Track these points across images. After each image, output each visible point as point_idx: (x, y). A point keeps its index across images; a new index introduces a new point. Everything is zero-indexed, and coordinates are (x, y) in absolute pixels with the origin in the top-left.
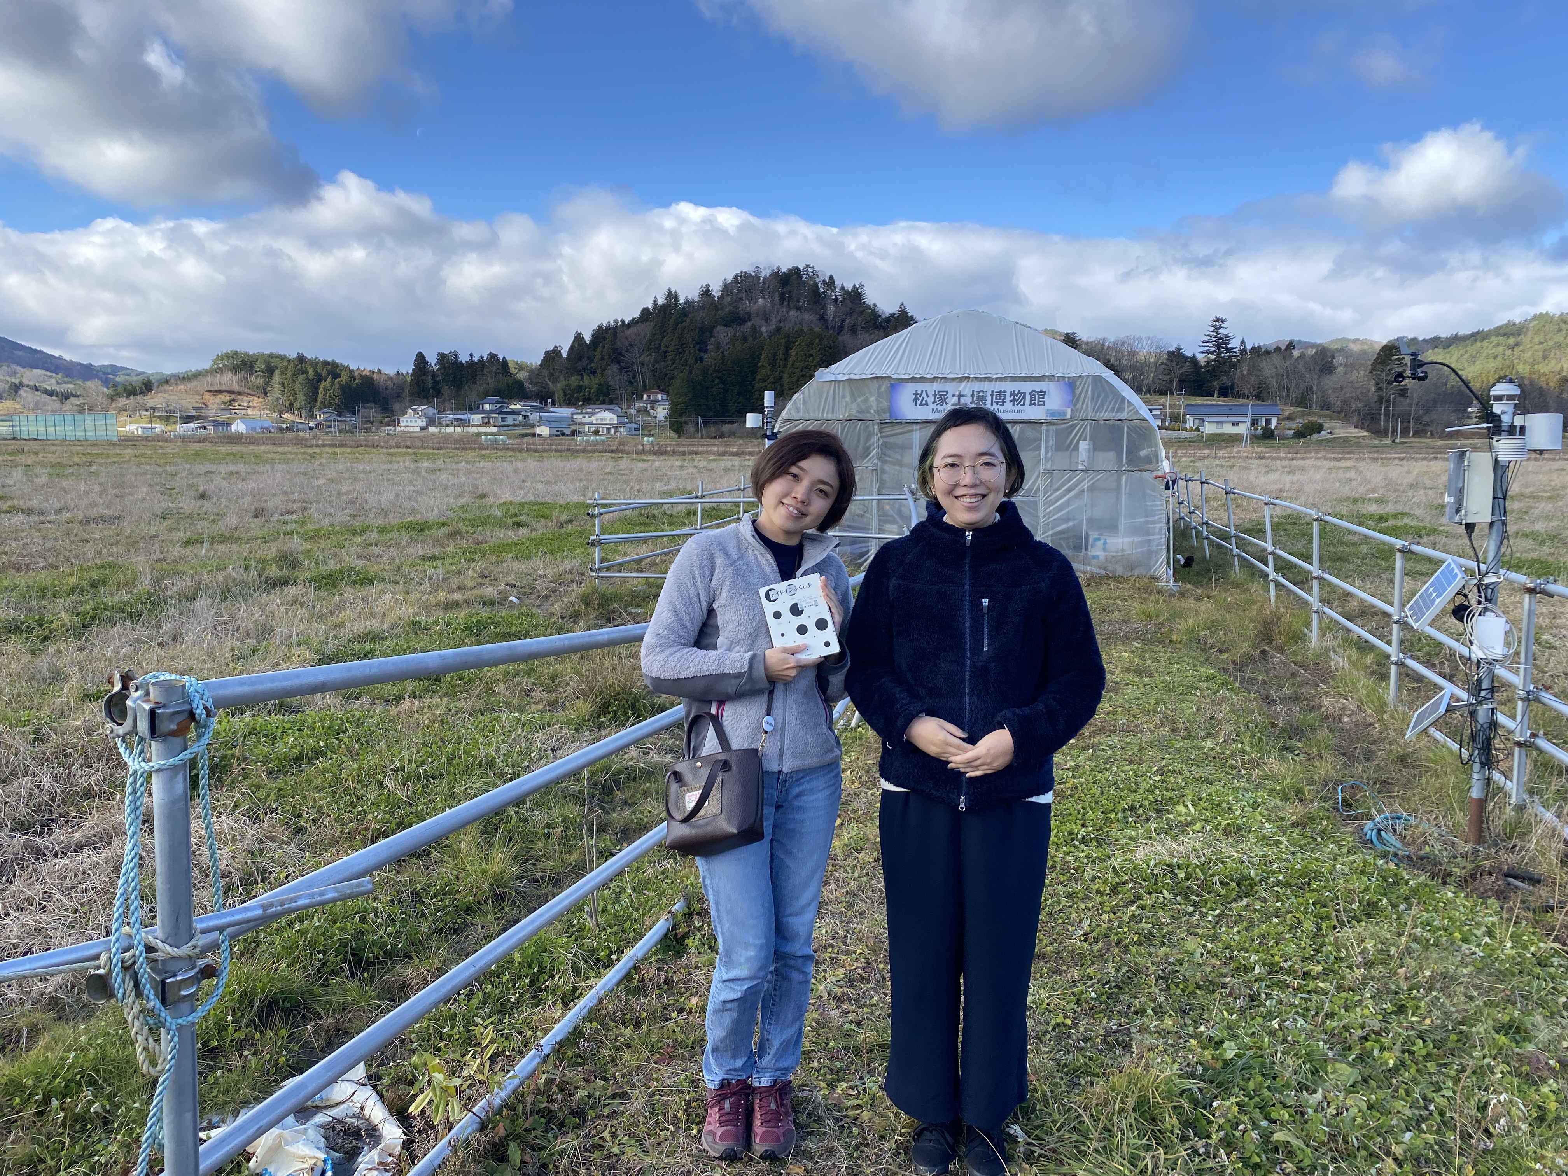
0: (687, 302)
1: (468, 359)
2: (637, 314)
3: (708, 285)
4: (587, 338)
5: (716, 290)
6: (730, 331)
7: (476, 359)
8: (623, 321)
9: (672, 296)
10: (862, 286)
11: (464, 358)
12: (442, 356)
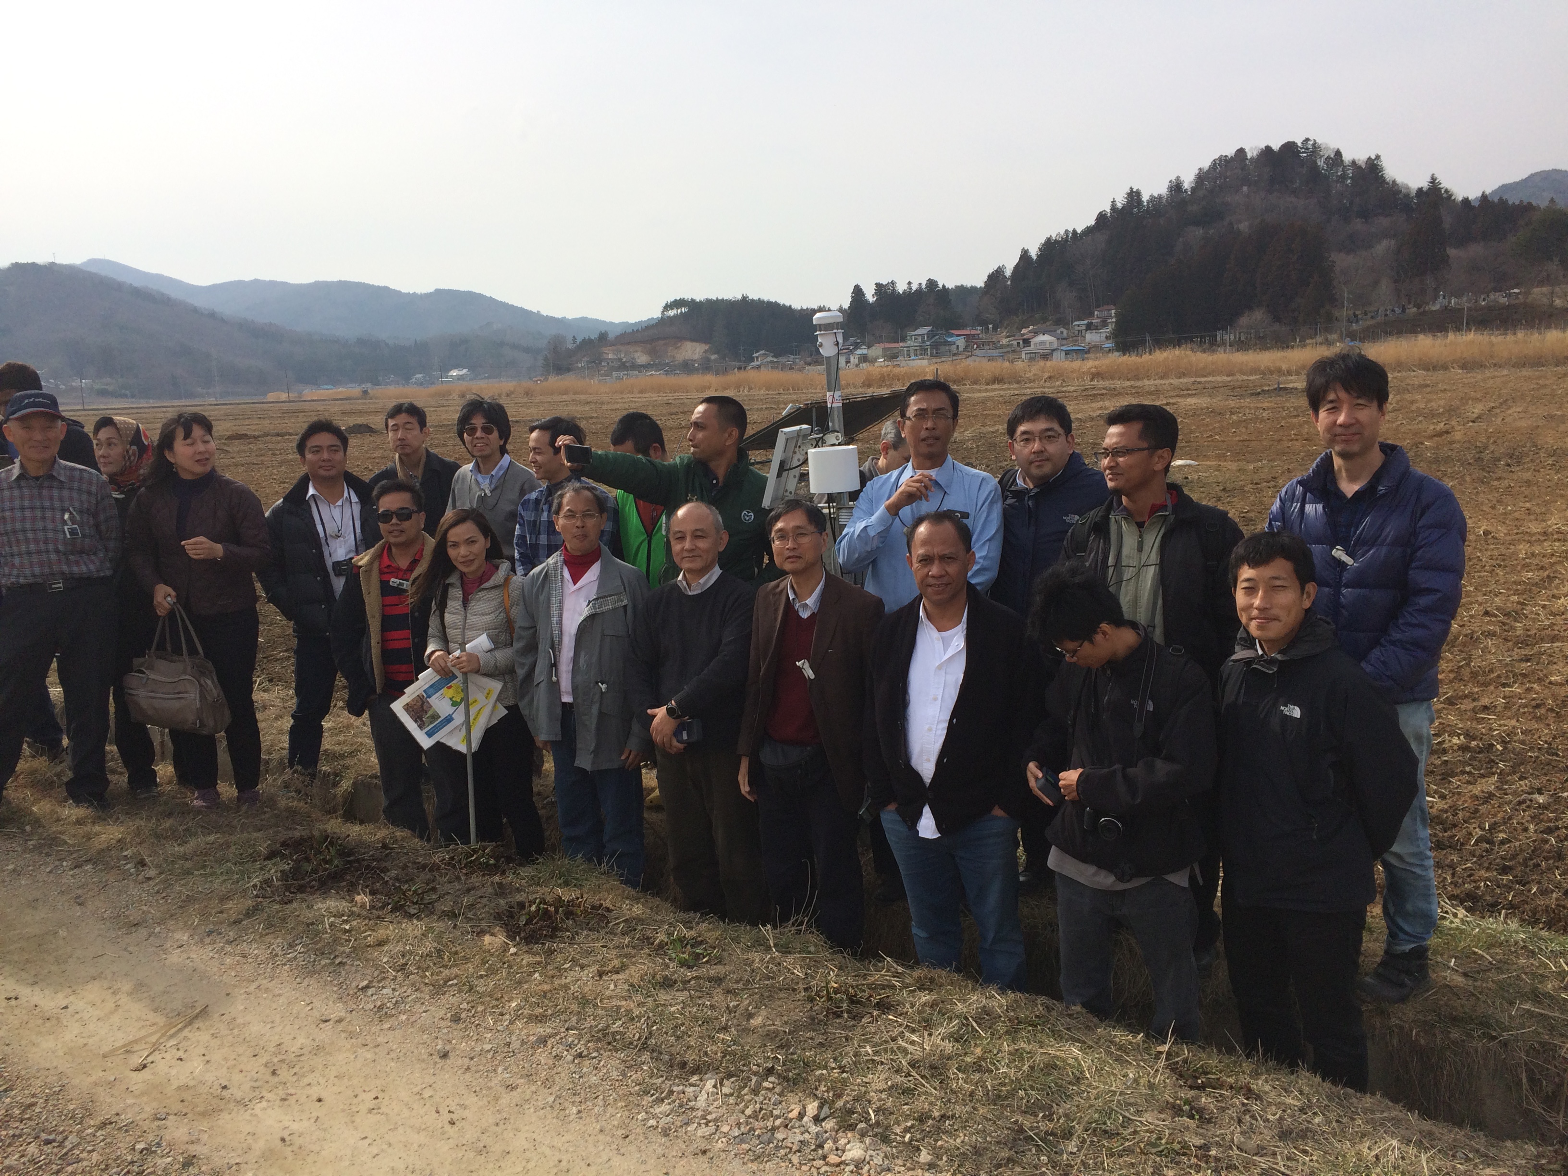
0: (1152, 199)
1: (906, 287)
2: (1091, 222)
3: (1178, 177)
4: (1034, 253)
5: (1188, 181)
6: (1199, 232)
7: (914, 287)
8: (1074, 231)
9: (1134, 196)
10: (1378, 157)
11: (901, 288)
12: (879, 286)
